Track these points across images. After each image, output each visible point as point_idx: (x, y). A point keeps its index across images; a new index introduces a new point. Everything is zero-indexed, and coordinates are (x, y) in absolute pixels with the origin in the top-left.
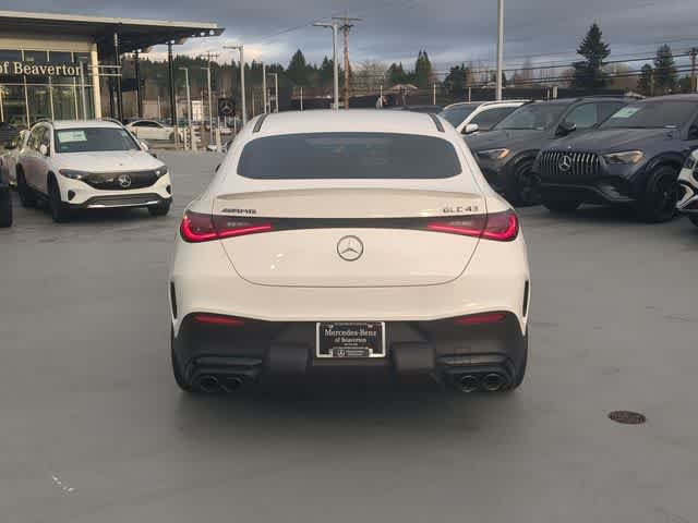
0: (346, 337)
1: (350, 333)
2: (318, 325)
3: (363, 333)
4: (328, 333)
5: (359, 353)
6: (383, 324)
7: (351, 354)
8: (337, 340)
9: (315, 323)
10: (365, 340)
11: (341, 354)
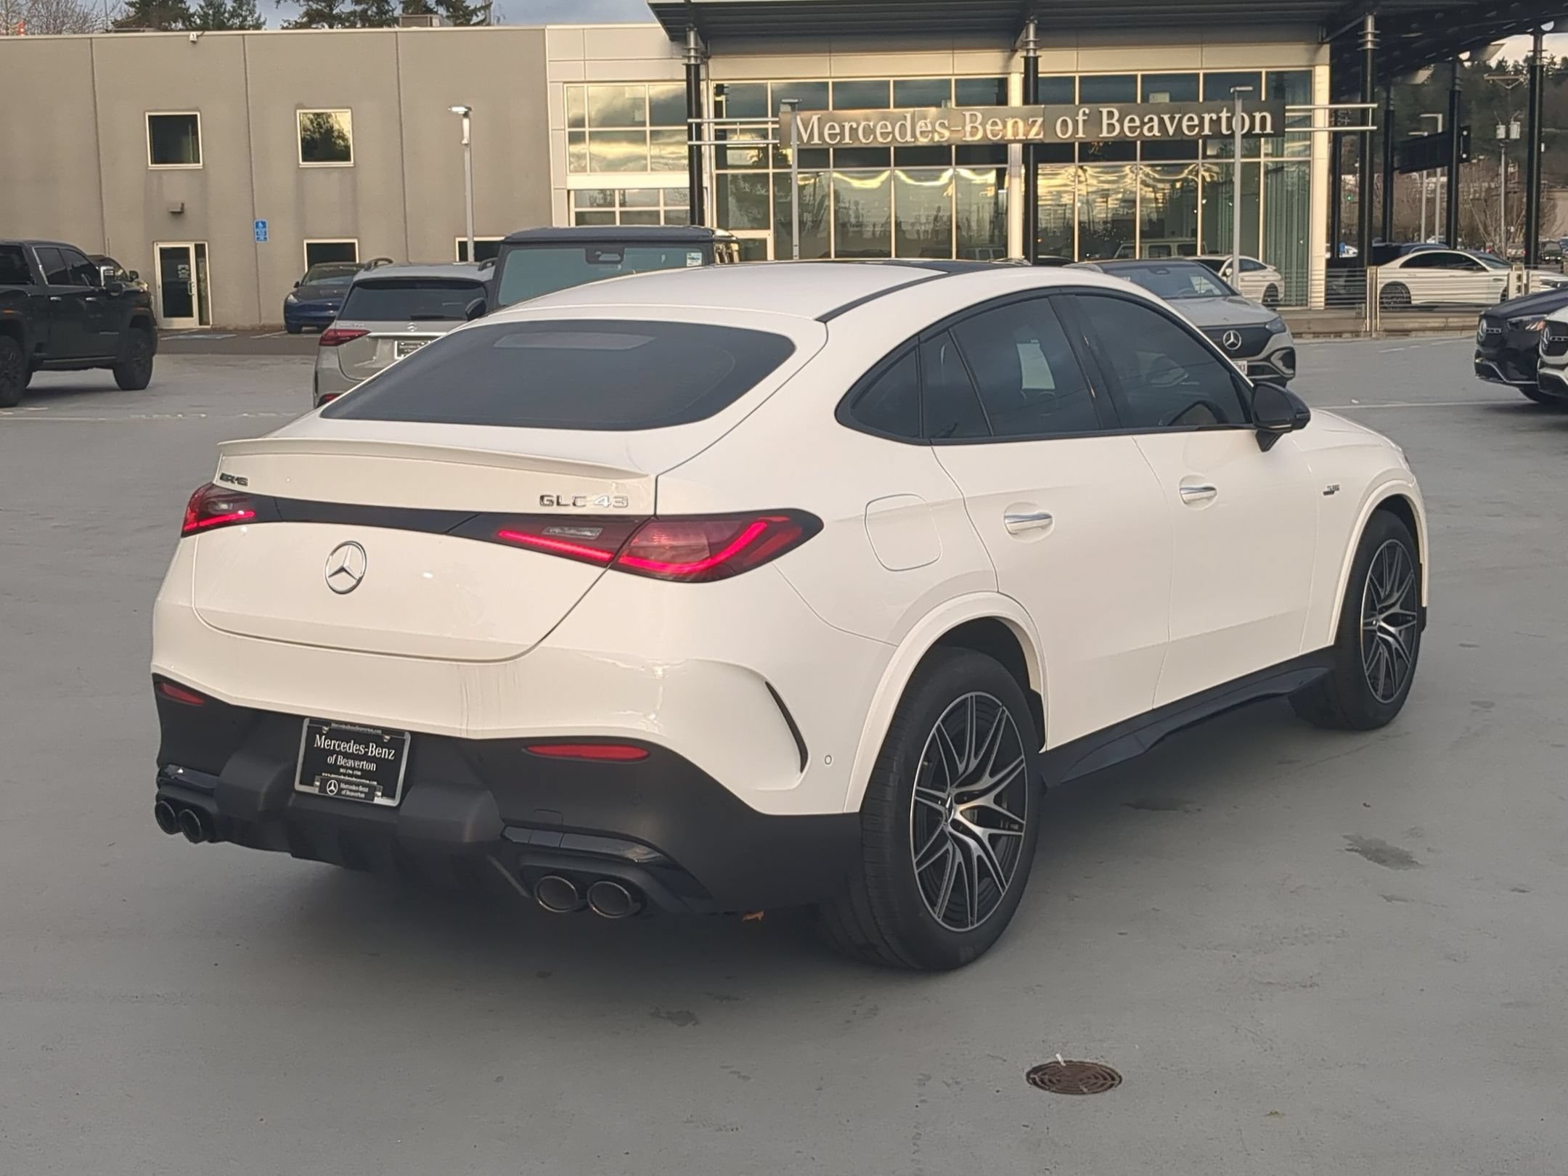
0: (347, 756)
1: (352, 748)
2: (306, 723)
3: (374, 750)
4: (321, 742)
5: (358, 792)
6: (408, 737)
7: (349, 792)
8: (331, 760)
9: (303, 718)
10: (373, 767)
11: (332, 789)
